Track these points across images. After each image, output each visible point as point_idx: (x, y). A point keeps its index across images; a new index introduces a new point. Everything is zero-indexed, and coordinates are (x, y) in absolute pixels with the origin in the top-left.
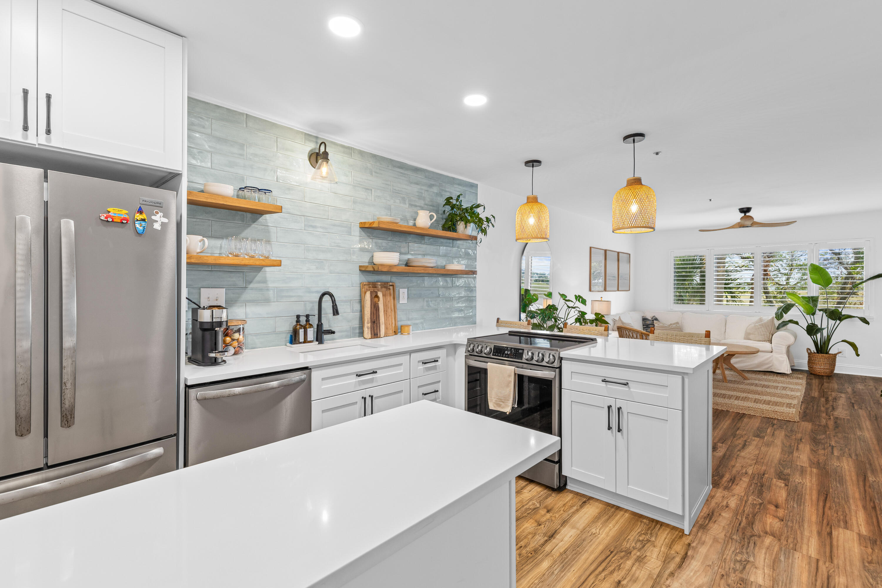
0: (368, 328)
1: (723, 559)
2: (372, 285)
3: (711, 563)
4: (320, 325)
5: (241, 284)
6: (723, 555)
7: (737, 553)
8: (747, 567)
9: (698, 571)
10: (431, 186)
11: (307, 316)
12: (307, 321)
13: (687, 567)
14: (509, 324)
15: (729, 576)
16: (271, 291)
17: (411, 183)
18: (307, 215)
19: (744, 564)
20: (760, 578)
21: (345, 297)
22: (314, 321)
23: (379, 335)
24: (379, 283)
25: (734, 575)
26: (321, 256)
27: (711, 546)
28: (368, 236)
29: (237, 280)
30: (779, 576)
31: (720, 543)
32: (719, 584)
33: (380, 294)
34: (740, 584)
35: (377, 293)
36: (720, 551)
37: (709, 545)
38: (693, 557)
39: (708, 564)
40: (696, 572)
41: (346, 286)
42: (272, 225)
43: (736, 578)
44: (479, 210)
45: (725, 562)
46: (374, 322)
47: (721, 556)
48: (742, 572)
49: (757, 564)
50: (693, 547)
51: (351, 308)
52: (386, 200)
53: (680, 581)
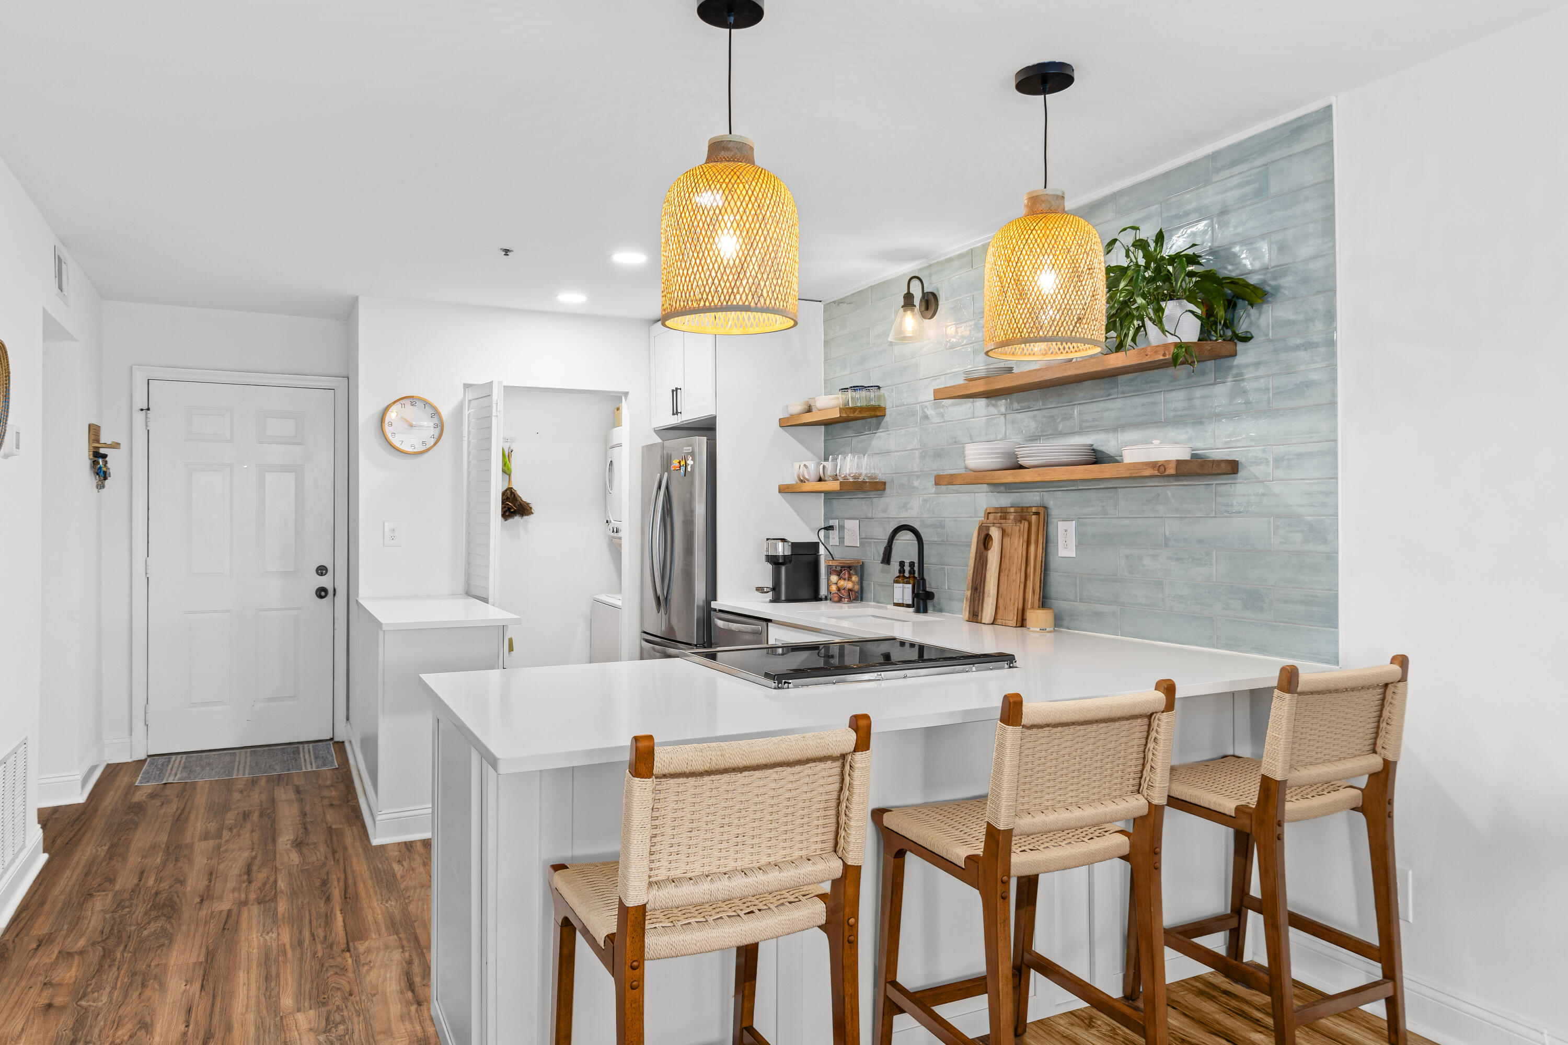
1: (361, 1013)
3: (374, 999)
5: (869, 513)
6: (365, 1018)
7: (347, 1034)
8: (324, 1023)
9: (383, 983)
13: (400, 978)
15: (343, 999)
19: (329, 1024)
20: (301, 1020)
23: (980, 620)
25: (337, 1003)
27: (389, 1020)
29: (866, 508)
30: (276, 1037)
31: (381, 1033)
32: (350, 984)
33: (994, 532)
34: (324, 998)
35: (988, 529)
36: (372, 1022)
37: (393, 1020)
38: (402, 992)
39: (377, 996)
40: (385, 979)
42: (891, 428)
43: (334, 1002)
45: (357, 1011)
46: (976, 589)
47: (368, 1016)
48: (329, 1013)
49: (312, 1037)
50: (412, 1004)
53: (395, 962)
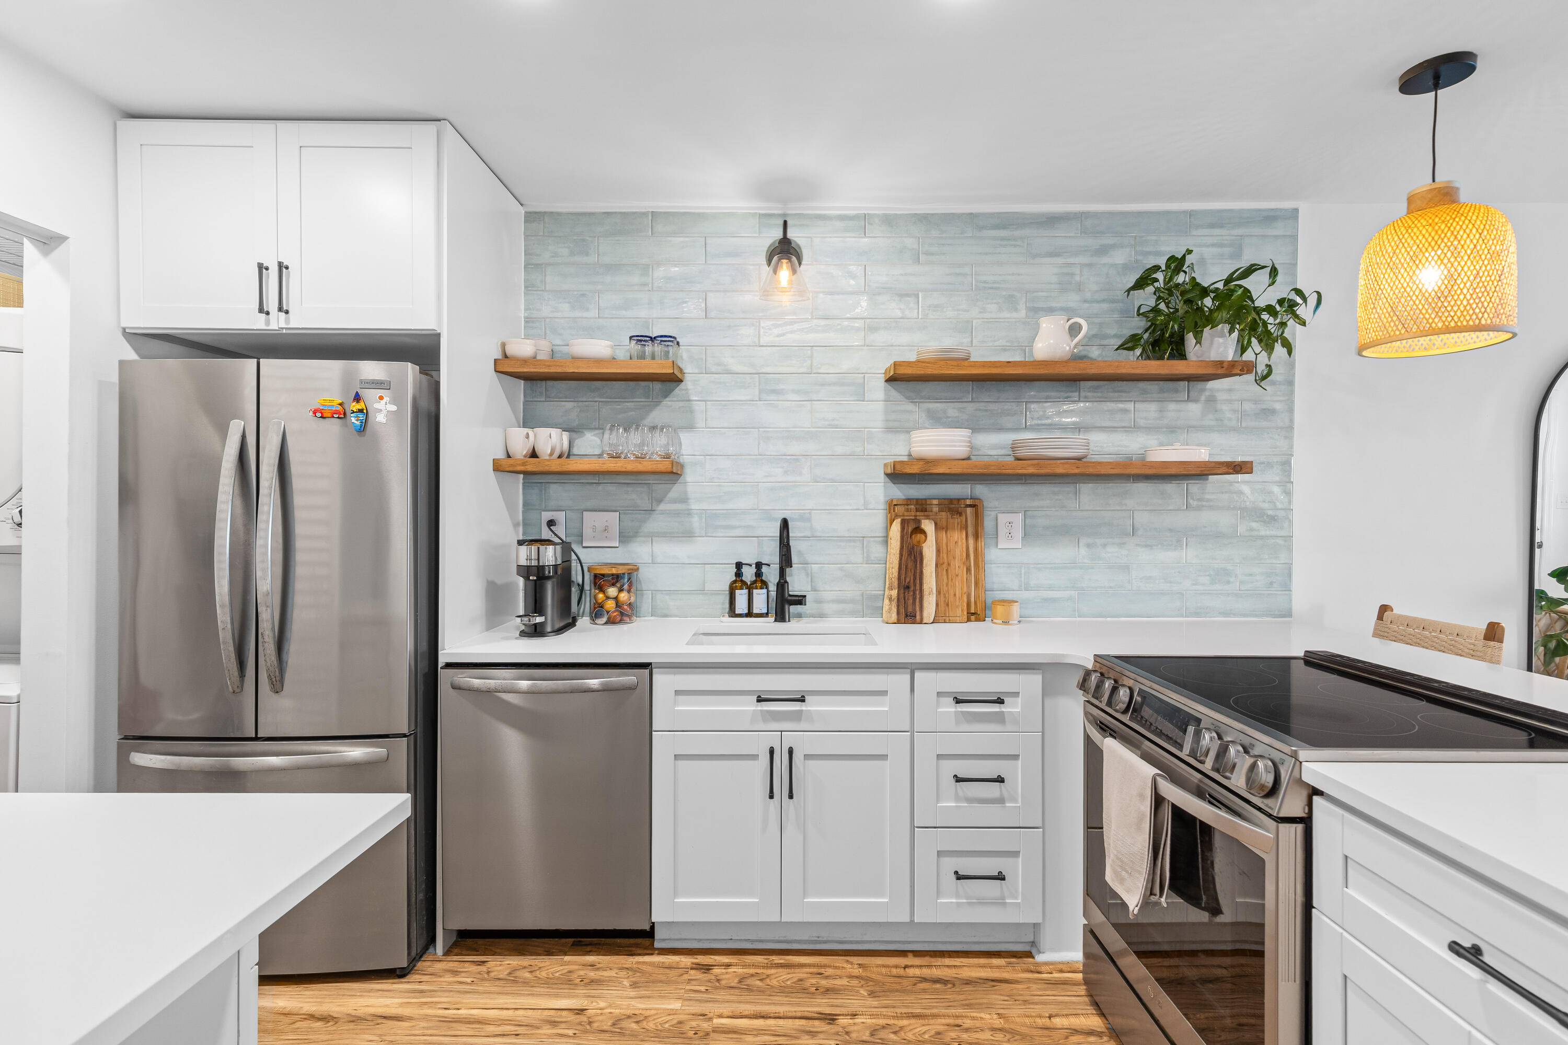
0: (890, 599)
2: (915, 505)
4: (782, 585)
5: (645, 504)
10: (1103, 251)
11: (759, 565)
12: (759, 574)
14: (1418, 628)
16: (696, 516)
17: (1035, 256)
18: (764, 370)
21: (848, 530)
22: (771, 575)
23: (918, 617)
24: (935, 502)
26: (795, 448)
28: (908, 398)
29: (635, 496)
33: (928, 526)
35: (919, 522)
41: (851, 508)
42: (697, 398)
44: (1256, 284)
46: (908, 587)
51: (865, 555)
52: (958, 310)
